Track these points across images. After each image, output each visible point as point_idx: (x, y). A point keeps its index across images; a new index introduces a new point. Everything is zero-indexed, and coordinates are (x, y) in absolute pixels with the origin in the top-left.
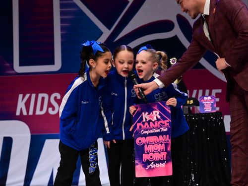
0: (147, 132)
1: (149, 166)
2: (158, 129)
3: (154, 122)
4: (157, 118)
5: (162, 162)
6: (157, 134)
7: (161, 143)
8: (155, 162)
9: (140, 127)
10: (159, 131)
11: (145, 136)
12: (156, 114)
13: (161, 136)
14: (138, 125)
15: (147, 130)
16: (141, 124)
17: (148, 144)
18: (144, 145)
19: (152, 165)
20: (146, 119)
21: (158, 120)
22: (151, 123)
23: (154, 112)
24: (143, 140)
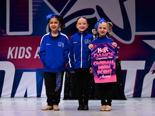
0: (100, 59)
1: (101, 77)
2: (107, 57)
3: (104, 53)
4: (106, 51)
5: (109, 75)
6: (106, 60)
7: (108, 65)
8: (105, 75)
9: (96, 56)
10: (107, 58)
11: (99, 61)
12: (106, 49)
13: (108, 61)
14: (95, 55)
15: (100, 58)
16: (96, 54)
17: (100, 65)
18: (98, 65)
19: (103, 76)
20: (100, 52)
21: (107, 52)
22: (103, 54)
23: (105, 48)
24: (97, 63)
